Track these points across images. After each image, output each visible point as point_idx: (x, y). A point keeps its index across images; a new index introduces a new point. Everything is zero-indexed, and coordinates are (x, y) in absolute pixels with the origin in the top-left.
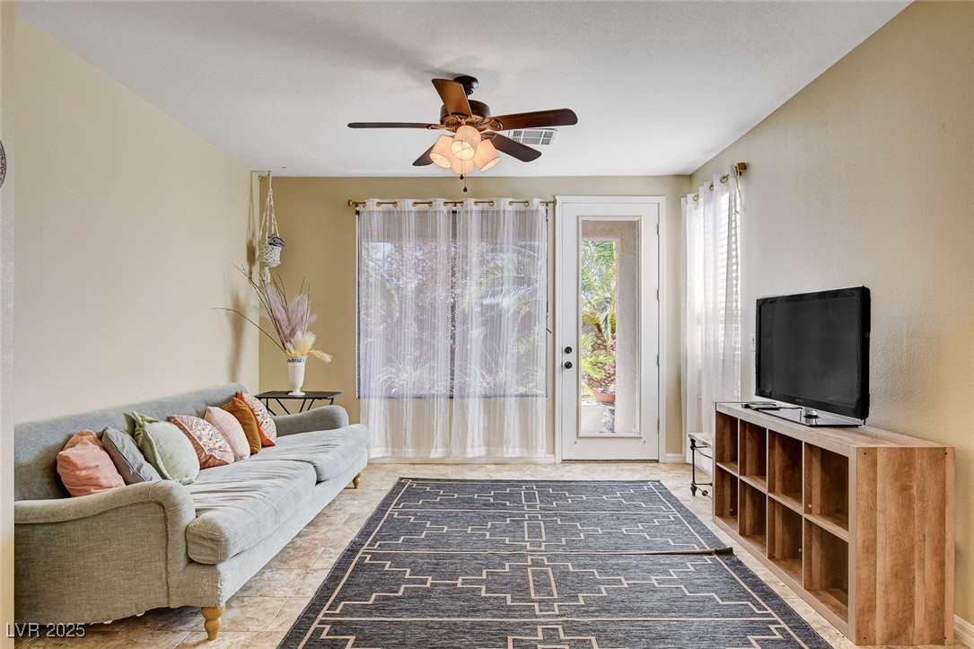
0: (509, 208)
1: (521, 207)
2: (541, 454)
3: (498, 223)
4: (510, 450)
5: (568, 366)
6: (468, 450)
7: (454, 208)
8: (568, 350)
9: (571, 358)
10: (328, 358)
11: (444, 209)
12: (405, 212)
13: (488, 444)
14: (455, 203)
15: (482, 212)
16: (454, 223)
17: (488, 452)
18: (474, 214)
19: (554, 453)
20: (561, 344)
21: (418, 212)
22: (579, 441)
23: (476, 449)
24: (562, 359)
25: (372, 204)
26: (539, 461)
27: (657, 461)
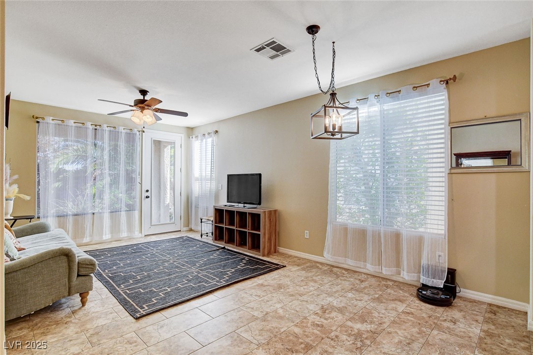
0: (123, 131)
1: (129, 131)
2: (137, 234)
3: (118, 137)
4: (123, 234)
5: (147, 197)
6: (104, 236)
7: (96, 128)
8: (147, 191)
9: (148, 194)
10: (28, 198)
11: (91, 127)
12: (69, 126)
13: (112, 233)
14: (96, 126)
15: (110, 131)
16: (95, 134)
17: (112, 236)
18: (106, 132)
19: (141, 233)
20: (144, 189)
21: (76, 127)
22: (151, 227)
23: (107, 236)
24: (145, 194)
25: (49, 119)
26: (135, 237)
27: (180, 231)
